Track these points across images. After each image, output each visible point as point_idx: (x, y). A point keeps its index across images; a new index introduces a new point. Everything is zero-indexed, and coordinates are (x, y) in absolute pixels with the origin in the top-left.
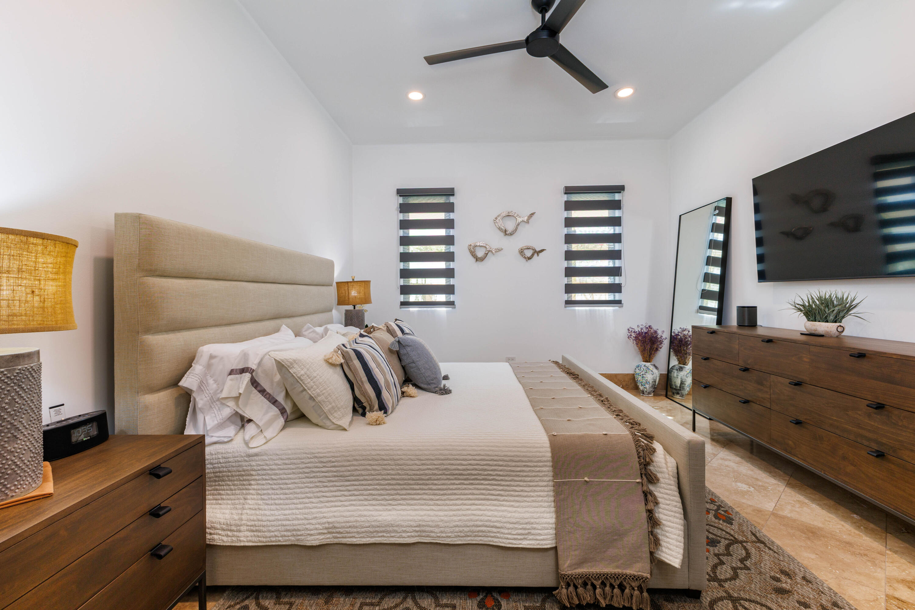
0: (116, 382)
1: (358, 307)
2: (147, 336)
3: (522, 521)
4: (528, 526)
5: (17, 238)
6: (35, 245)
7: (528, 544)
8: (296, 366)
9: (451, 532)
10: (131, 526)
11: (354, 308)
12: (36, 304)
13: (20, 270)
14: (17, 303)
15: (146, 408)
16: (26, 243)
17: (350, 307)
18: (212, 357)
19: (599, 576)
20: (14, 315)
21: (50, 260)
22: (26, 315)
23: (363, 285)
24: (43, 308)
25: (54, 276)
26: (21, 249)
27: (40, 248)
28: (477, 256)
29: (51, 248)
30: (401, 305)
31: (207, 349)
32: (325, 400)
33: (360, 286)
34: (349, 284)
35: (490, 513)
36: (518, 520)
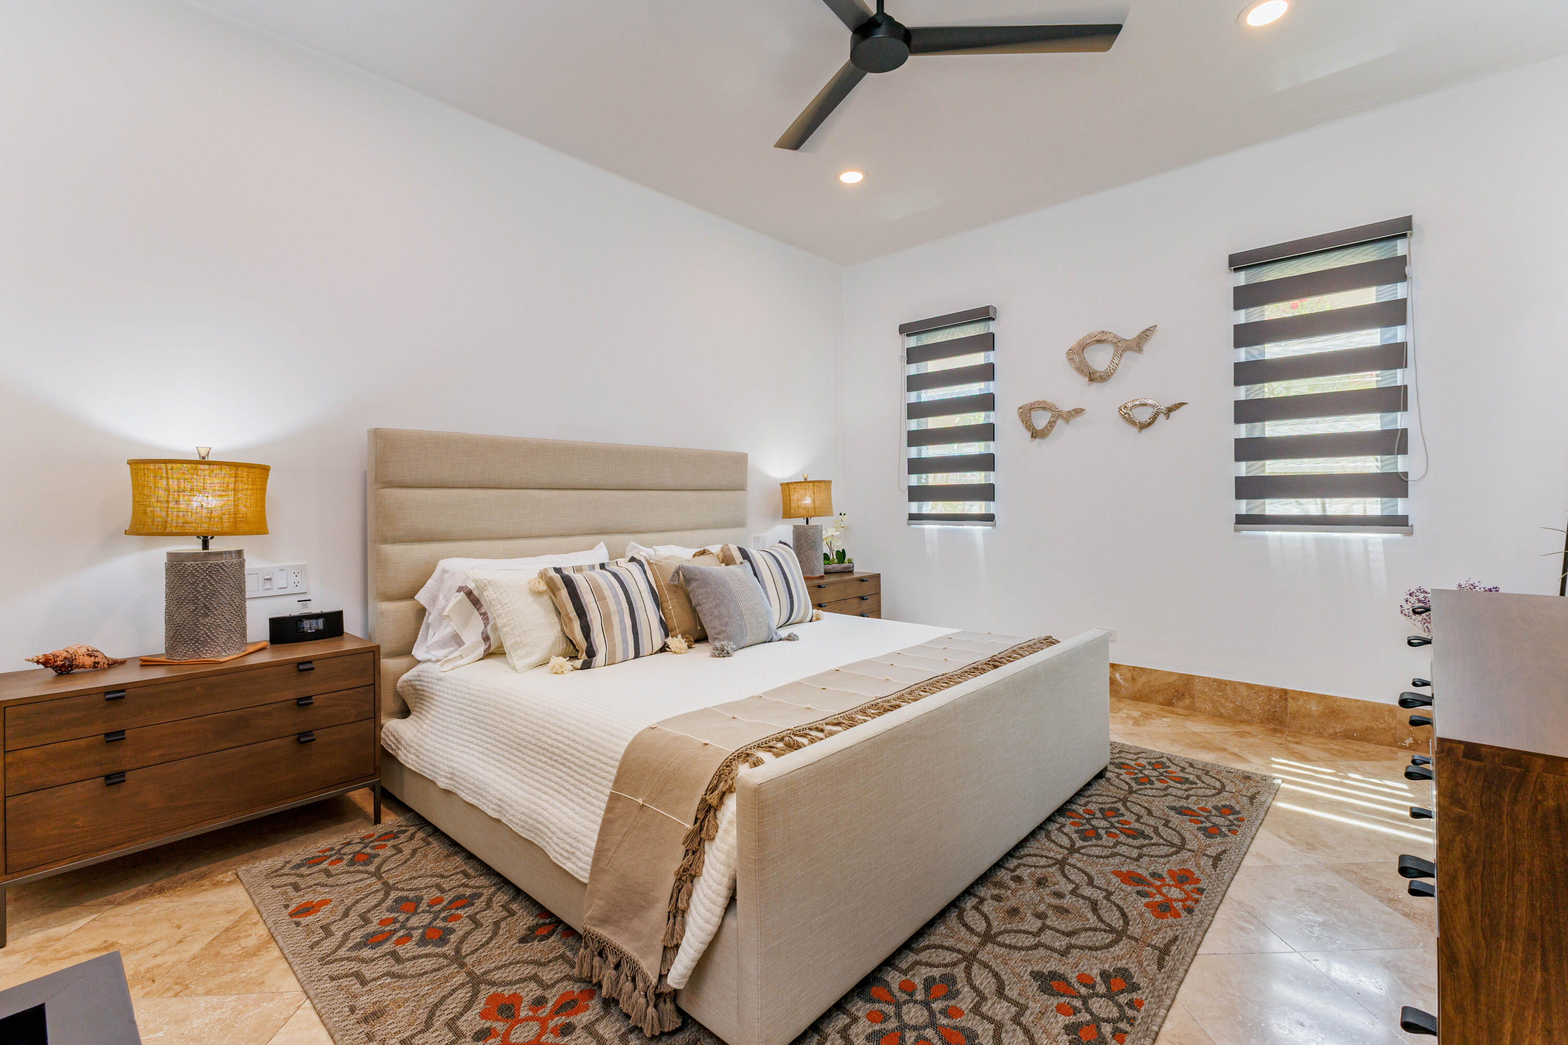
0: (369, 588)
1: (813, 522)
2: (384, 546)
3: (572, 833)
4: (575, 844)
5: (189, 466)
6: (204, 470)
7: (570, 868)
8: (490, 588)
9: (520, 820)
10: (275, 706)
11: (807, 523)
12: (204, 515)
13: (192, 490)
14: (190, 514)
15: (382, 614)
16: (196, 469)
17: (801, 522)
18: (445, 572)
19: (616, 951)
20: (187, 523)
21: (216, 480)
22: (195, 523)
23: (811, 487)
24: (210, 518)
25: (221, 493)
26: (192, 474)
27: (207, 472)
28: (1034, 428)
29: (217, 471)
30: (910, 519)
31: (443, 564)
32: (510, 632)
33: (805, 489)
34: (790, 486)
35: (552, 809)
36: (569, 830)
